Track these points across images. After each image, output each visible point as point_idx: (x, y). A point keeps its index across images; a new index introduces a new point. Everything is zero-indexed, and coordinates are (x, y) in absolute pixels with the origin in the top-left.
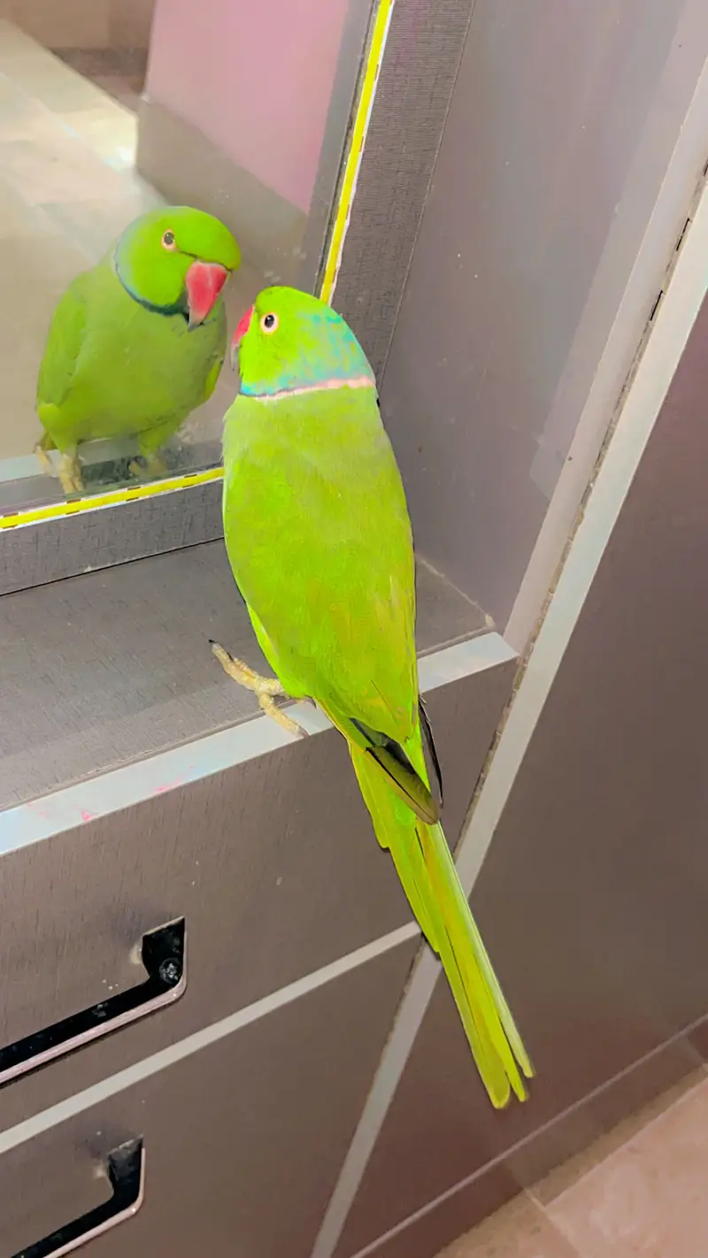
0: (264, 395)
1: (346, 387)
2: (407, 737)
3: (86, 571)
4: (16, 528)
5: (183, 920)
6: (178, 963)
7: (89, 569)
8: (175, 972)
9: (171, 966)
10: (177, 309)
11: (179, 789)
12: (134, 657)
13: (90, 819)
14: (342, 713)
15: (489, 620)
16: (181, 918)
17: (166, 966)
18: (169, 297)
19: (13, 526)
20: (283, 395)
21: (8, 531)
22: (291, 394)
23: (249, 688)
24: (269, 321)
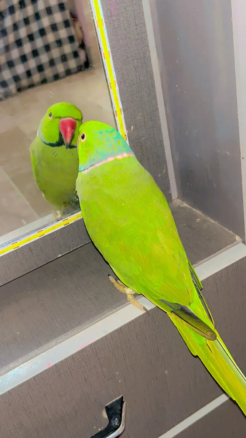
0: (85, 170)
1: (116, 159)
2: (190, 303)
3: (58, 257)
4: (19, 248)
5: (122, 397)
6: (120, 417)
7: (60, 256)
8: (118, 422)
9: (116, 419)
10: (60, 143)
11: (91, 345)
12: (79, 288)
13: (51, 366)
14: (156, 298)
15: (238, 238)
16: (121, 396)
17: (114, 419)
18: (56, 139)
19: (18, 247)
20: (91, 168)
21: (16, 250)
22: (94, 167)
23: (124, 293)
24: (83, 137)
